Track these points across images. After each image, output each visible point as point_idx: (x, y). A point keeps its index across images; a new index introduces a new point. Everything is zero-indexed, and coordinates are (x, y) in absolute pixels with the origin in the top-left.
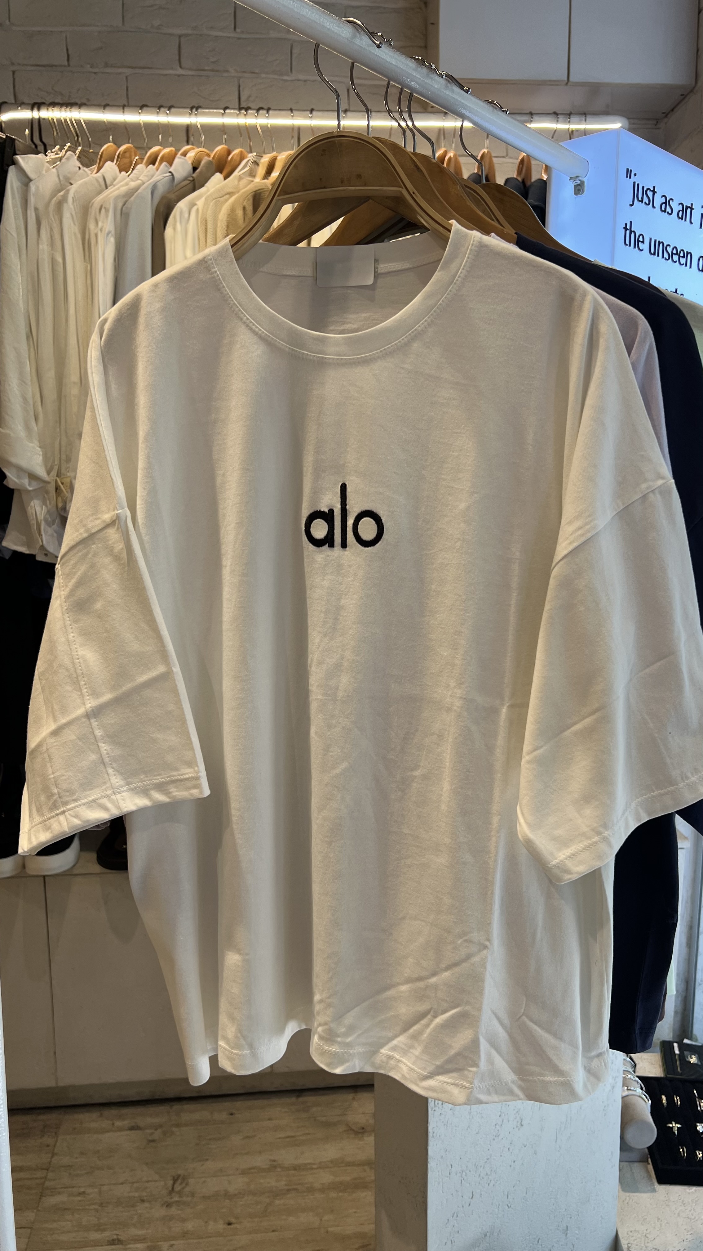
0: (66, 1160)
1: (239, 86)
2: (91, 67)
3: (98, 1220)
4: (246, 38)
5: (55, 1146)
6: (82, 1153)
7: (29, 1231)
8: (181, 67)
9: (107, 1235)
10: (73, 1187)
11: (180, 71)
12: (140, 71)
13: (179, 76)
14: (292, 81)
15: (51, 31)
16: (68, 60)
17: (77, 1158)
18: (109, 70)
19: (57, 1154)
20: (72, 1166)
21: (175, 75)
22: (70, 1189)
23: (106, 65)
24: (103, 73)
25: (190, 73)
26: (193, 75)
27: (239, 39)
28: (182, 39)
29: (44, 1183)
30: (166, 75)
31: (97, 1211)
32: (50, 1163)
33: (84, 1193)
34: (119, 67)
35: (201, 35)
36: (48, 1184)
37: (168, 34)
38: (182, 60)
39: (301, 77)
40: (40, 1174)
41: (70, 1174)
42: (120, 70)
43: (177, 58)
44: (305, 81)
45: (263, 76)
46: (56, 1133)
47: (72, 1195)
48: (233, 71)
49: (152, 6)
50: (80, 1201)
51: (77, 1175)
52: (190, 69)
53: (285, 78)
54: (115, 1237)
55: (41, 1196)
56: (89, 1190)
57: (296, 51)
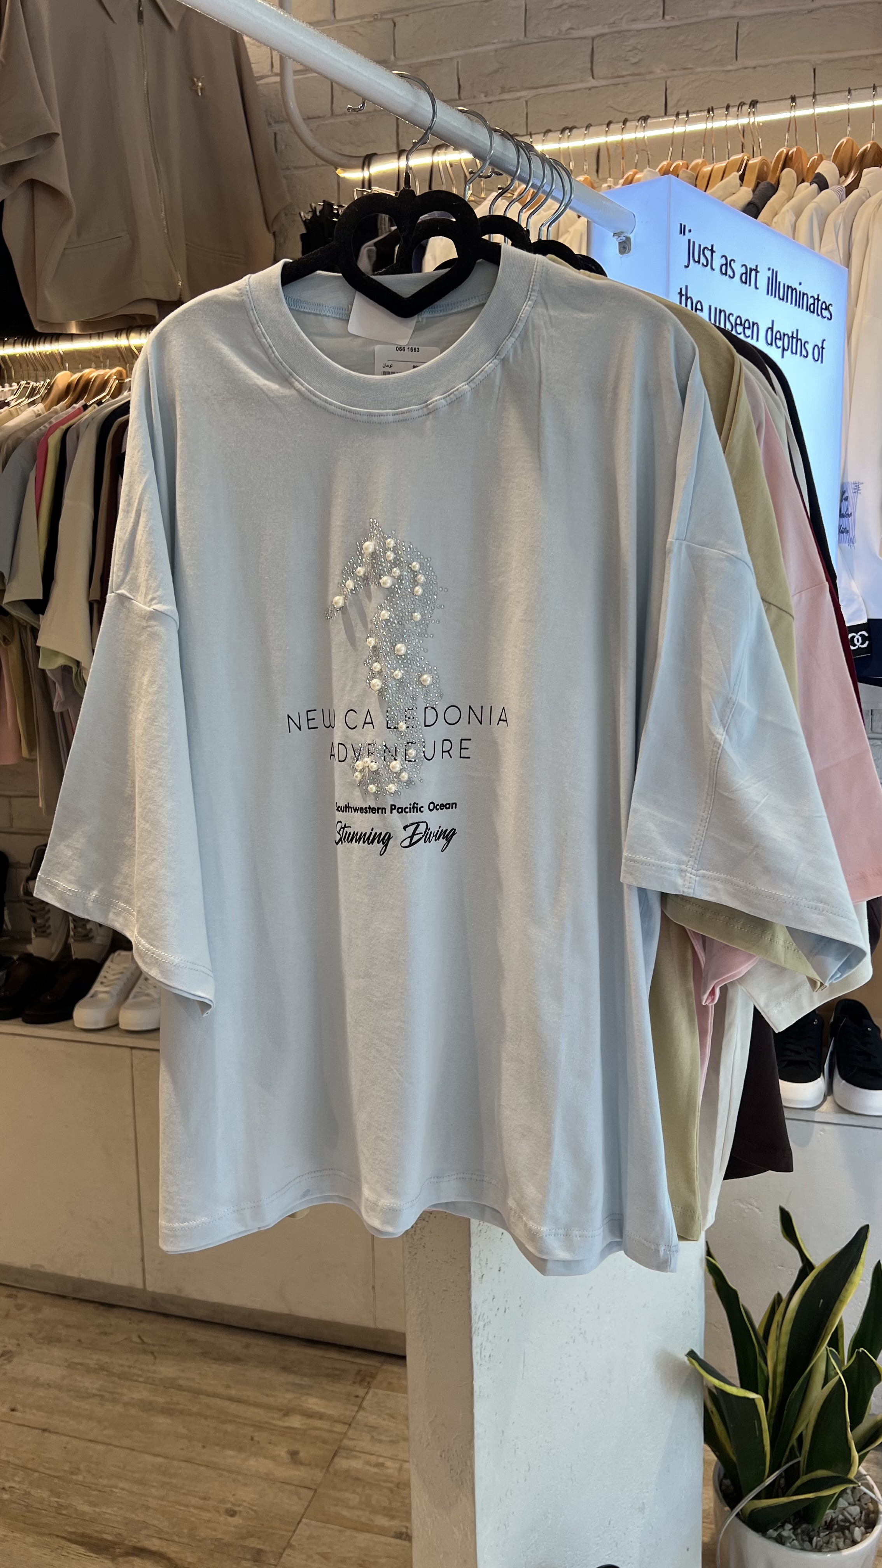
0: (372, 1419)
1: (666, 89)
2: (486, 96)
3: (390, 1503)
4: (678, 26)
5: (363, 1399)
6: (392, 1416)
7: (310, 1493)
8: (593, 77)
9: (395, 1524)
10: (372, 1454)
11: (593, 83)
12: (542, 91)
13: (590, 89)
14: (736, 70)
15: (441, 60)
16: (459, 93)
17: (384, 1419)
18: (506, 96)
19: (364, 1409)
20: (377, 1428)
21: (585, 89)
22: (368, 1457)
23: (503, 90)
24: (498, 101)
25: (603, 82)
26: (607, 86)
27: (668, 28)
28: (595, 42)
29: (341, 1440)
30: (573, 91)
31: (392, 1491)
32: (354, 1418)
33: (382, 1465)
34: (518, 91)
35: (619, 32)
36: (346, 1442)
37: (579, 38)
38: (595, 68)
39: (751, 63)
40: (339, 1428)
41: (373, 1437)
42: (519, 94)
43: (589, 66)
44: (755, 68)
45: (699, 70)
46: (369, 1383)
47: (368, 1463)
48: (659, 71)
49: (561, 6)
50: (376, 1473)
51: (380, 1441)
52: (605, 78)
53: (729, 68)
54: (404, 1530)
55: (335, 1455)
56: (389, 1464)
57: (743, 30)
